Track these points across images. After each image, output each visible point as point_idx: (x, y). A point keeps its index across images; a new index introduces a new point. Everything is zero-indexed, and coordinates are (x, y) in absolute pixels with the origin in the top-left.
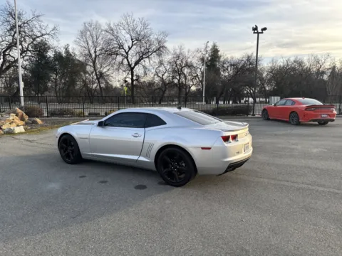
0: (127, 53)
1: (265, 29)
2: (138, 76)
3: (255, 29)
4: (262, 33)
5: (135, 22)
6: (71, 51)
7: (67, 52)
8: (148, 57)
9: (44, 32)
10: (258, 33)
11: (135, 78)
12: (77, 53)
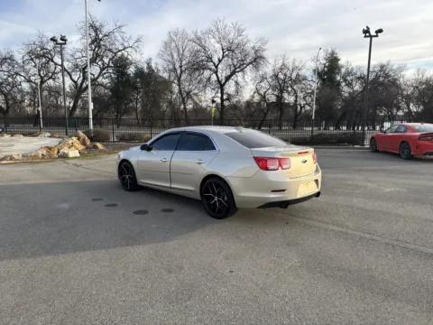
0: (216, 67)
1: (380, 31)
2: (229, 95)
3: (366, 32)
4: (377, 36)
5: (227, 28)
6: (153, 66)
7: (149, 67)
8: (242, 70)
9: (126, 45)
10: (371, 37)
11: (225, 97)
12: (160, 68)
